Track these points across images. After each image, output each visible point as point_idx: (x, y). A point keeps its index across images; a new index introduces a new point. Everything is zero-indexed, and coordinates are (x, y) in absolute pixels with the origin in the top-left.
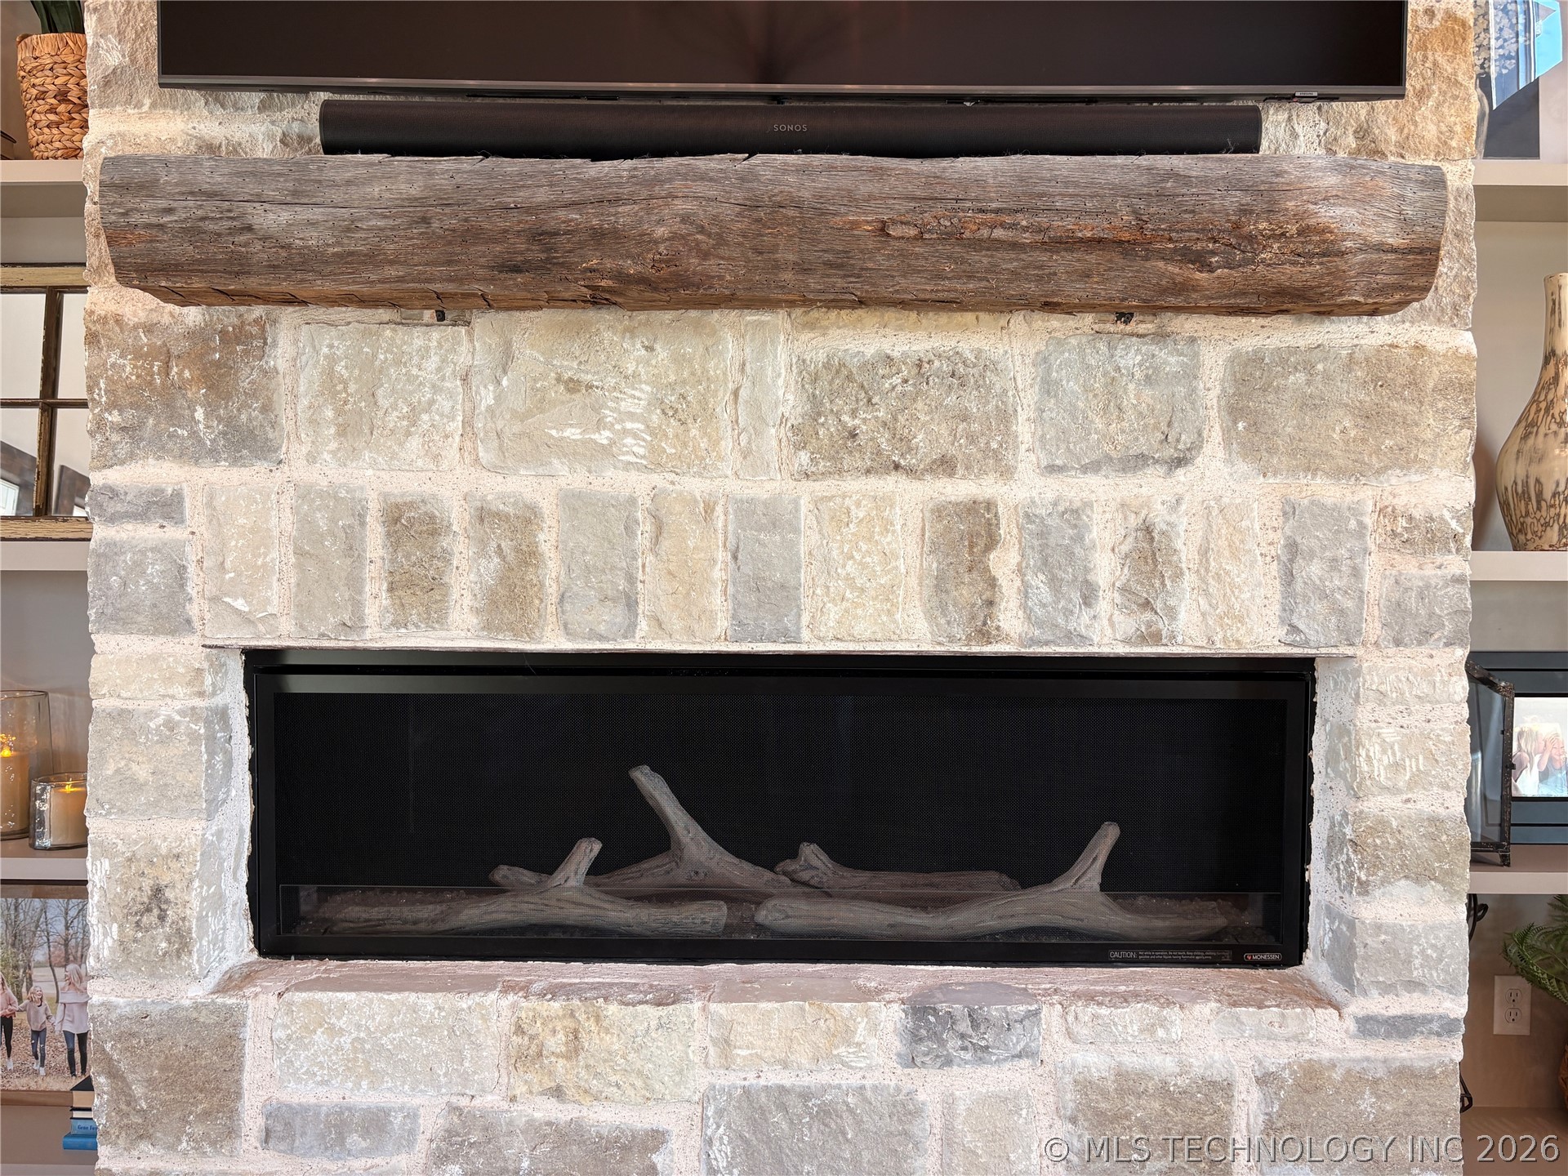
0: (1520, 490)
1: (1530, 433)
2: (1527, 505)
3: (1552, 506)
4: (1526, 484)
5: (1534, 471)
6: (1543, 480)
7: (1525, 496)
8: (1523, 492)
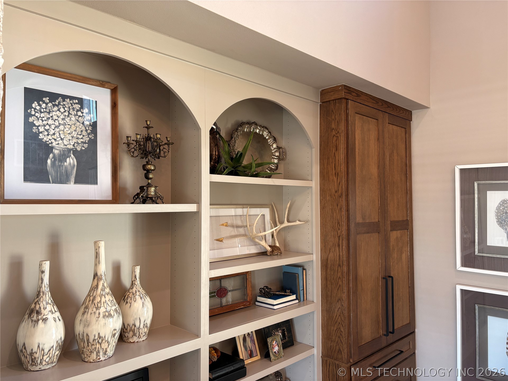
0: (81, 338)
1: (86, 312)
2: (84, 344)
3: (93, 345)
4: (83, 335)
5: (86, 330)
6: (89, 335)
7: (83, 340)
8: (82, 338)
